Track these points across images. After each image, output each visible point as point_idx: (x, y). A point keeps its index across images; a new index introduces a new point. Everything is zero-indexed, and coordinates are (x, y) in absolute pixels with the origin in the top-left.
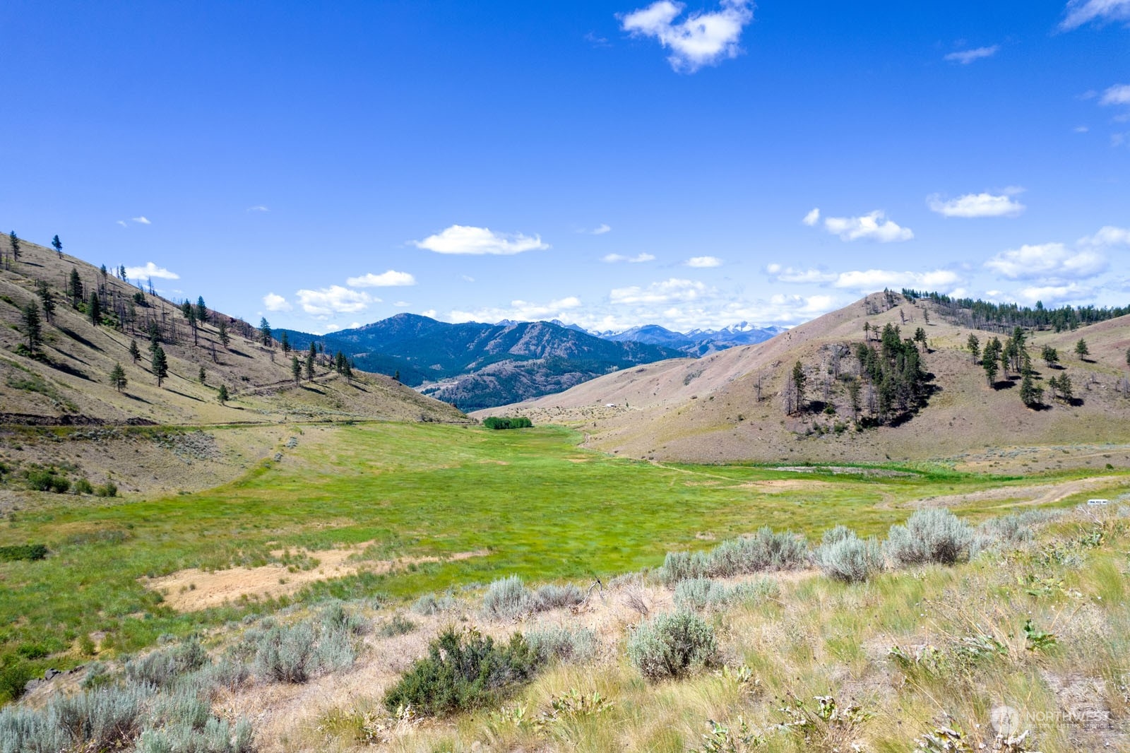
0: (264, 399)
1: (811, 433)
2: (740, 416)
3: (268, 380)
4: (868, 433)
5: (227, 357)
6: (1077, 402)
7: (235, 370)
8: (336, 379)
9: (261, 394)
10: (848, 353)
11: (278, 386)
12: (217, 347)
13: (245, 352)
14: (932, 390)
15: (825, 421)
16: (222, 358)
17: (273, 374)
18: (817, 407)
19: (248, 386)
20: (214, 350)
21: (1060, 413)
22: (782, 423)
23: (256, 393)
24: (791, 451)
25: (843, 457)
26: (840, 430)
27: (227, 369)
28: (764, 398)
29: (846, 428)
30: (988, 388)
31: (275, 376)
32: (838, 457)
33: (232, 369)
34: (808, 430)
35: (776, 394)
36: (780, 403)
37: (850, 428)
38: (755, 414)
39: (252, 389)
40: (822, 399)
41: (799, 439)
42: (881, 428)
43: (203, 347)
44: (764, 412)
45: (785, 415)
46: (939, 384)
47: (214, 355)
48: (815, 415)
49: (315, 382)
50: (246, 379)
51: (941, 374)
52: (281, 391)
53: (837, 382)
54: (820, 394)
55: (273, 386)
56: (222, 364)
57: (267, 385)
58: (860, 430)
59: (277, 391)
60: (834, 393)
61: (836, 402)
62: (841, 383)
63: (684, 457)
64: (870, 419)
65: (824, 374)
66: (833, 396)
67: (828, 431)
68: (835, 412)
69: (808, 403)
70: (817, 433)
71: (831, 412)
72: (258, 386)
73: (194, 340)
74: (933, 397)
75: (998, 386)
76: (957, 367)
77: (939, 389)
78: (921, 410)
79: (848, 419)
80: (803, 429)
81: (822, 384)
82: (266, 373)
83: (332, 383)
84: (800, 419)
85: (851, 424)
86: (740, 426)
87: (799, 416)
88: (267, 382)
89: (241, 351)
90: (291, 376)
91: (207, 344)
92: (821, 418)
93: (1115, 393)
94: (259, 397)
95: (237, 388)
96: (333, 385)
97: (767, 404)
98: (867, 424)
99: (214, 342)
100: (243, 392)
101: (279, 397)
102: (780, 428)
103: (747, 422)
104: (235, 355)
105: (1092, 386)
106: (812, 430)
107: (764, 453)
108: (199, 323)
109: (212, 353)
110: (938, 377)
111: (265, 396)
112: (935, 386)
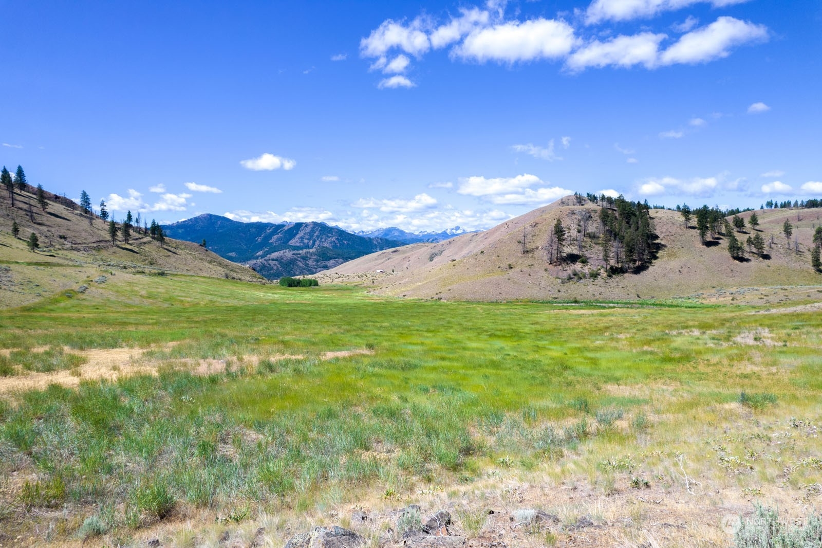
0: (80, 254)
1: (571, 279)
2: (510, 265)
3: (86, 239)
4: (617, 278)
5: (45, 219)
6: (767, 257)
7: (53, 230)
8: (149, 242)
9: (78, 250)
10: (590, 217)
11: (95, 245)
12: (34, 210)
13: (63, 216)
14: (659, 247)
15: (581, 269)
16: (39, 219)
17: (91, 235)
18: (573, 258)
19: (66, 243)
20: (31, 212)
21: (756, 263)
22: (546, 270)
23: (72, 249)
24: (559, 291)
25: (602, 296)
26: (595, 276)
27: (44, 228)
28: (528, 251)
29: (599, 275)
30: (701, 246)
31: (93, 236)
32: (598, 297)
33: (49, 228)
34: (569, 275)
35: (537, 248)
36: (543, 256)
37: (602, 275)
38: (523, 263)
39: (69, 245)
40: (576, 252)
41: (563, 283)
42: (626, 275)
43: (20, 209)
44: (530, 262)
45: (547, 264)
46: (663, 242)
47: (31, 216)
48: (572, 265)
49: (130, 244)
50: (64, 238)
51: (663, 235)
52: (98, 249)
53: (585, 239)
54: (573, 248)
55: (90, 245)
56: (39, 224)
57: (85, 243)
58: (610, 276)
59: (94, 248)
60: (585, 247)
61: (587, 254)
62: (588, 240)
63: (469, 297)
64: (616, 267)
65: (574, 233)
66: (584, 250)
67: (585, 277)
68: (588, 262)
69: (565, 255)
70: (576, 278)
71: (584, 262)
72: (75, 244)
73: (10, 202)
74: (660, 251)
75: (709, 244)
76: (674, 230)
77: (665, 246)
78: (654, 261)
79: (599, 267)
80: (565, 275)
81: (574, 240)
82: (83, 234)
83: (147, 245)
84: (560, 267)
85: (602, 271)
86: (511, 272)
87: (559, 265)
88: (85, 241)
89: (60, 215)
90: (108, 237)
91: (25, 207)
92: (578, 266)
93: (789, 251)
94: (75, 252)
95: (53, 244)
96: (147, 248)
97: (530, 255)
98: (614, 271)
99: (31, 205)
100: (57, 246)
101: (96, 254)
102: (545, 274)
103: (518, 269)
104: (52, 217)
105: (773, 246)
106: (572, 276)
107: (536, 293)
108: (17, 190)
109: (29, 214)
110: (661, 237)
111: (81, 252)
112: (660, 244)
